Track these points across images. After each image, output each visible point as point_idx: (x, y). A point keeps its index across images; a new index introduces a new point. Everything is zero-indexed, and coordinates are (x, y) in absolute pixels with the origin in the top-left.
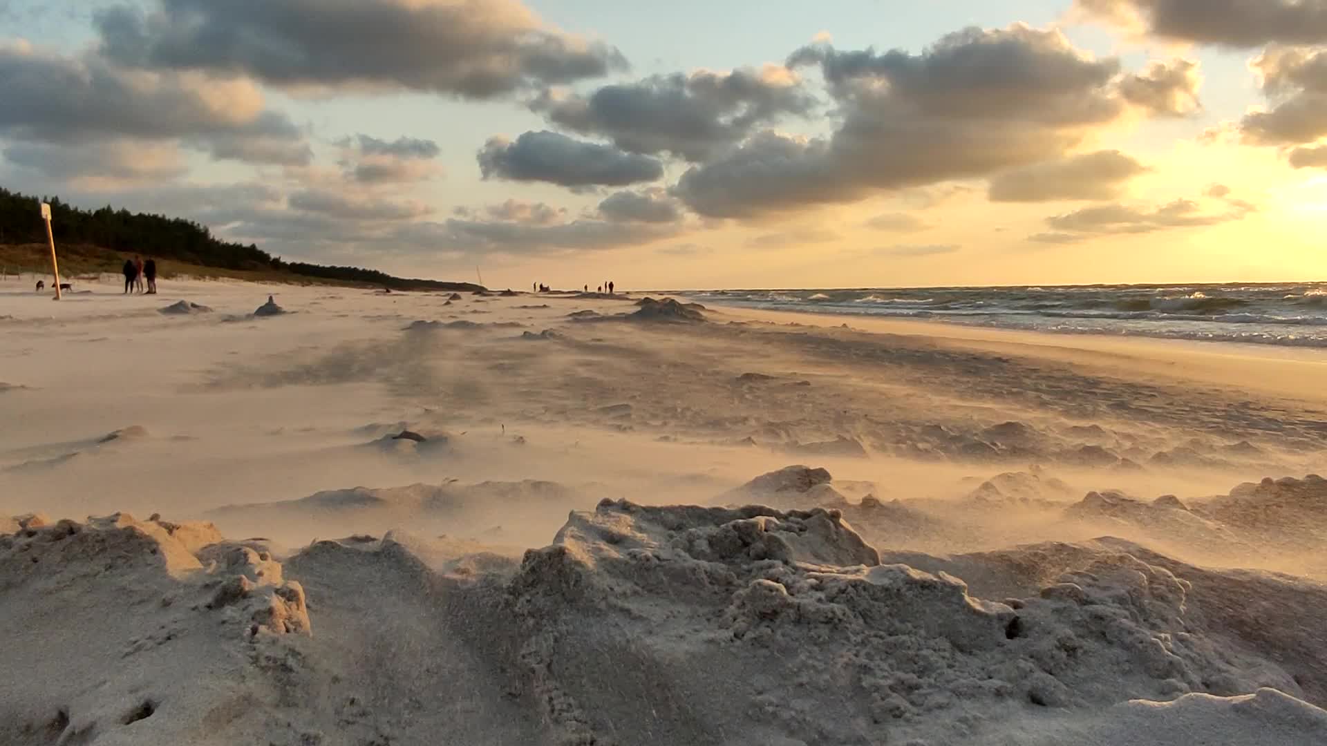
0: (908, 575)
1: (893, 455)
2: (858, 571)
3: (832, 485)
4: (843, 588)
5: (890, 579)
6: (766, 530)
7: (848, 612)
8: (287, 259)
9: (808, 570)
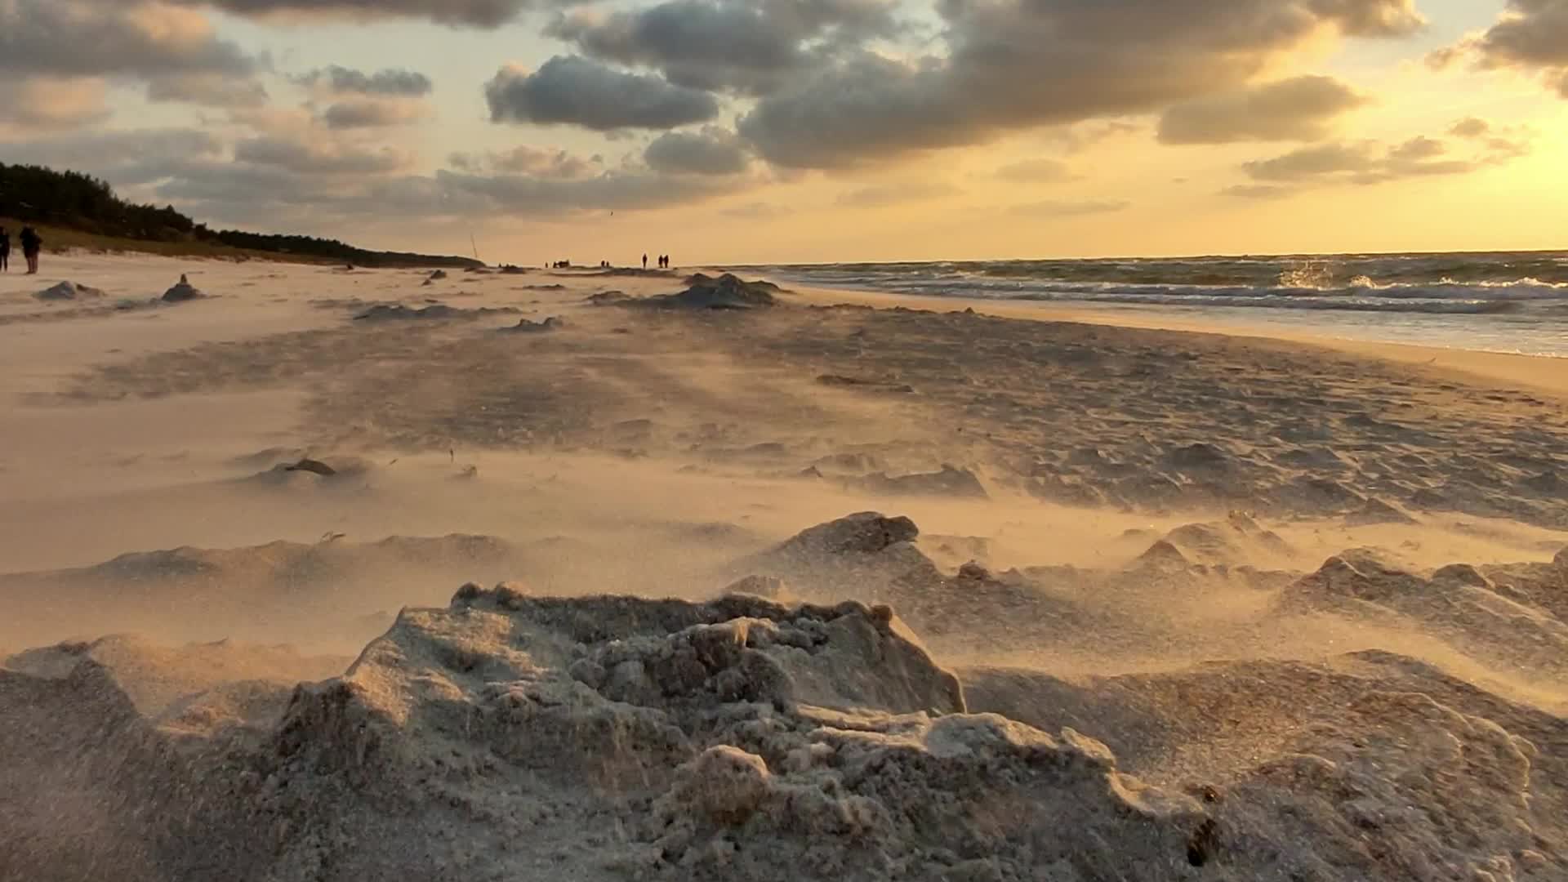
0: (1003, 737)
1: (1025, 492)
2: (909, 726)
3: (920, 544)
4: (877, 762)
5: (970, 745)
6: (749, 644)
7: (884, 812)
8: (216, 226)
9: (818, 723)
